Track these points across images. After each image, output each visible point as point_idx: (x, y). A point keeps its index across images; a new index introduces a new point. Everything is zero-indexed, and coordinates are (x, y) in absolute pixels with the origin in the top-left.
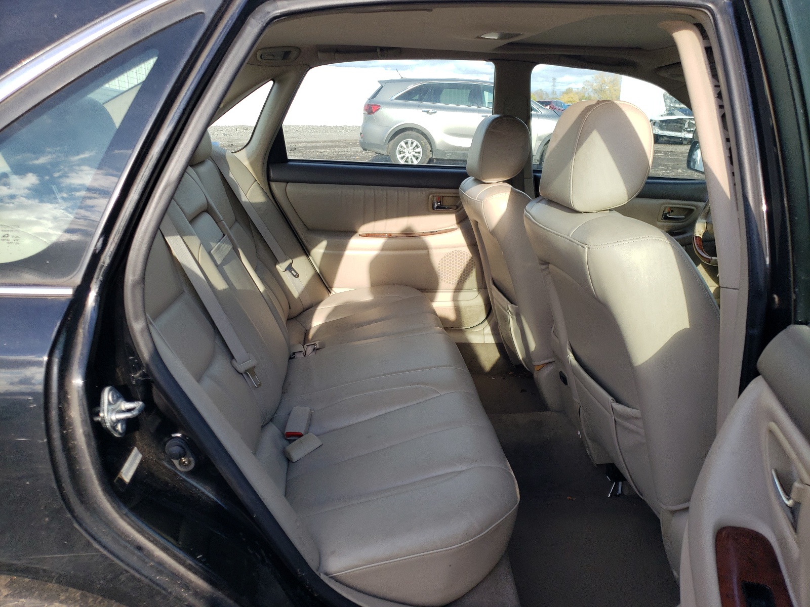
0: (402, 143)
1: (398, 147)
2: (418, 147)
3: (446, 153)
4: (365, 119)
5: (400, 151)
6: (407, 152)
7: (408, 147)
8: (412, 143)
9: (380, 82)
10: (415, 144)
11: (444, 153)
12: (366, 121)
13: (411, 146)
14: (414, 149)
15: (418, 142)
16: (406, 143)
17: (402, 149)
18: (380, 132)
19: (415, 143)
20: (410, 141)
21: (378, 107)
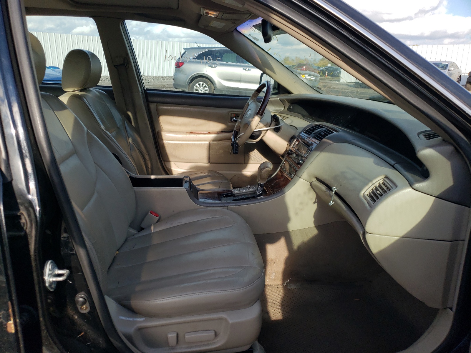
0: (197, 85)
1: (195, 87)
2: (206, 87)
3: (222, 91)
4: (176, 70)
5: (196, 89)
6: (200, 90)
7: (200, 87)
8: (203, 85)
9: (184, 49)
10: (204, 86)
11: (221, 90)
12: (176, 71)
13: (202, 86)
14: (204, 88)
15: (206, 84)
16: (199, 85)
17: (196, 88)
18: (184, 78)
19: (205, 84)
20: (201, 83)
21: (182, 64)
